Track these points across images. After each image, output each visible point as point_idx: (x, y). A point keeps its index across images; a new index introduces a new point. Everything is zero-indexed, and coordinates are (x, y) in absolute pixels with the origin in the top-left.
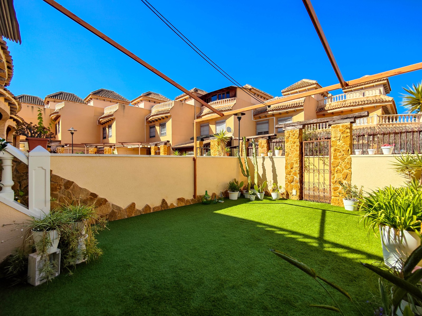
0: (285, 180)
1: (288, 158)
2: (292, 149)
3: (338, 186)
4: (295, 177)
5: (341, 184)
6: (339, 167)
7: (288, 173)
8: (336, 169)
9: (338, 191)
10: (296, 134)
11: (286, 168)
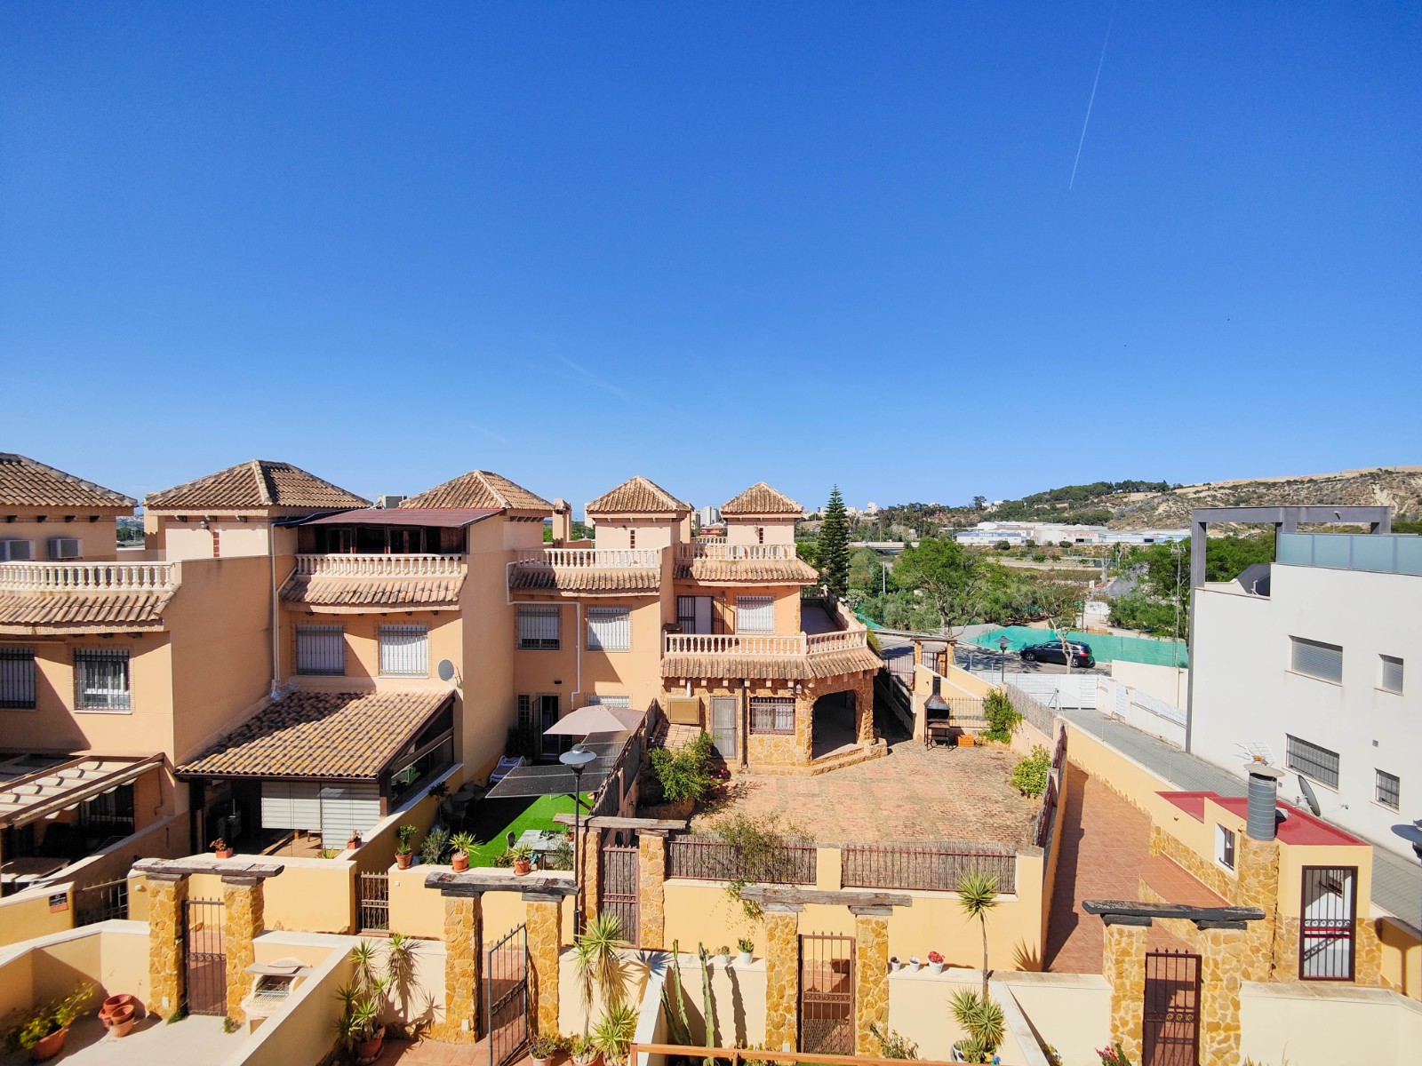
0: (765, 1022)
1: (773, 973)
2: (782, 956)
3: (868, 1032)
4: (788, 1016)
5: (873, 1029)
6: (869, 998)
7: (774, 1007)
8: (865, 1000)
9: (868, 1040)
10: (791, 924)
11: (769, 996)
